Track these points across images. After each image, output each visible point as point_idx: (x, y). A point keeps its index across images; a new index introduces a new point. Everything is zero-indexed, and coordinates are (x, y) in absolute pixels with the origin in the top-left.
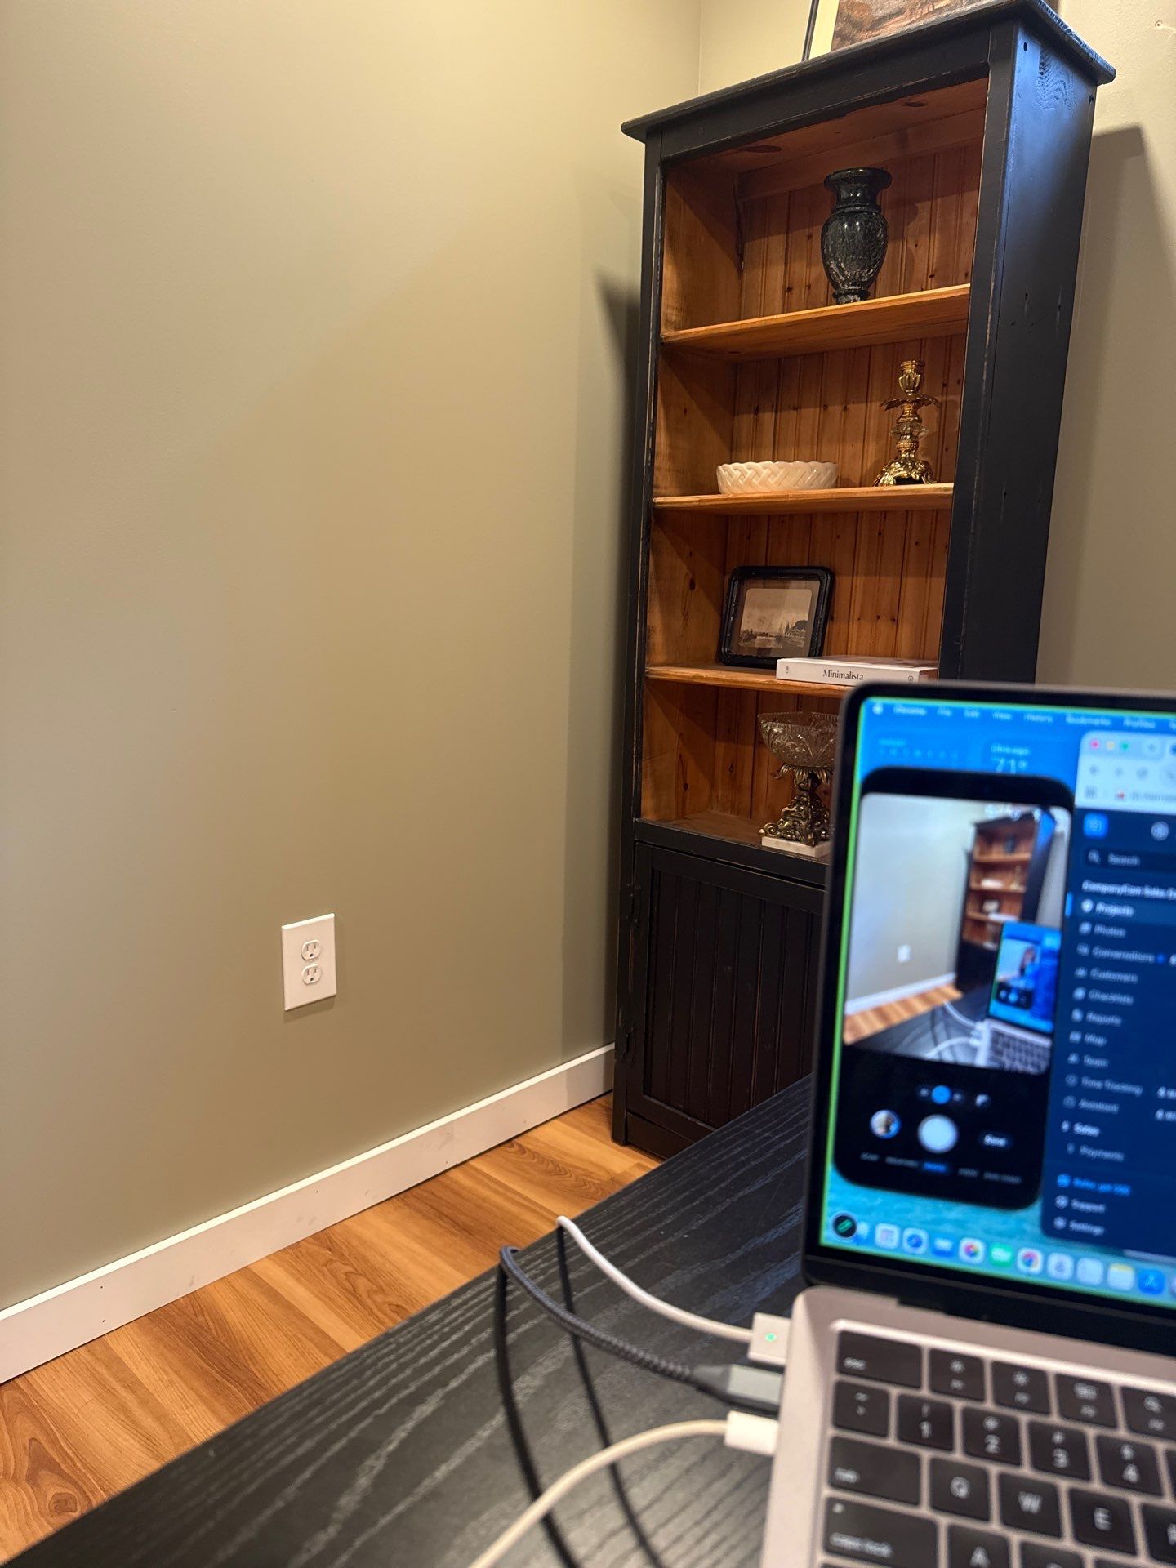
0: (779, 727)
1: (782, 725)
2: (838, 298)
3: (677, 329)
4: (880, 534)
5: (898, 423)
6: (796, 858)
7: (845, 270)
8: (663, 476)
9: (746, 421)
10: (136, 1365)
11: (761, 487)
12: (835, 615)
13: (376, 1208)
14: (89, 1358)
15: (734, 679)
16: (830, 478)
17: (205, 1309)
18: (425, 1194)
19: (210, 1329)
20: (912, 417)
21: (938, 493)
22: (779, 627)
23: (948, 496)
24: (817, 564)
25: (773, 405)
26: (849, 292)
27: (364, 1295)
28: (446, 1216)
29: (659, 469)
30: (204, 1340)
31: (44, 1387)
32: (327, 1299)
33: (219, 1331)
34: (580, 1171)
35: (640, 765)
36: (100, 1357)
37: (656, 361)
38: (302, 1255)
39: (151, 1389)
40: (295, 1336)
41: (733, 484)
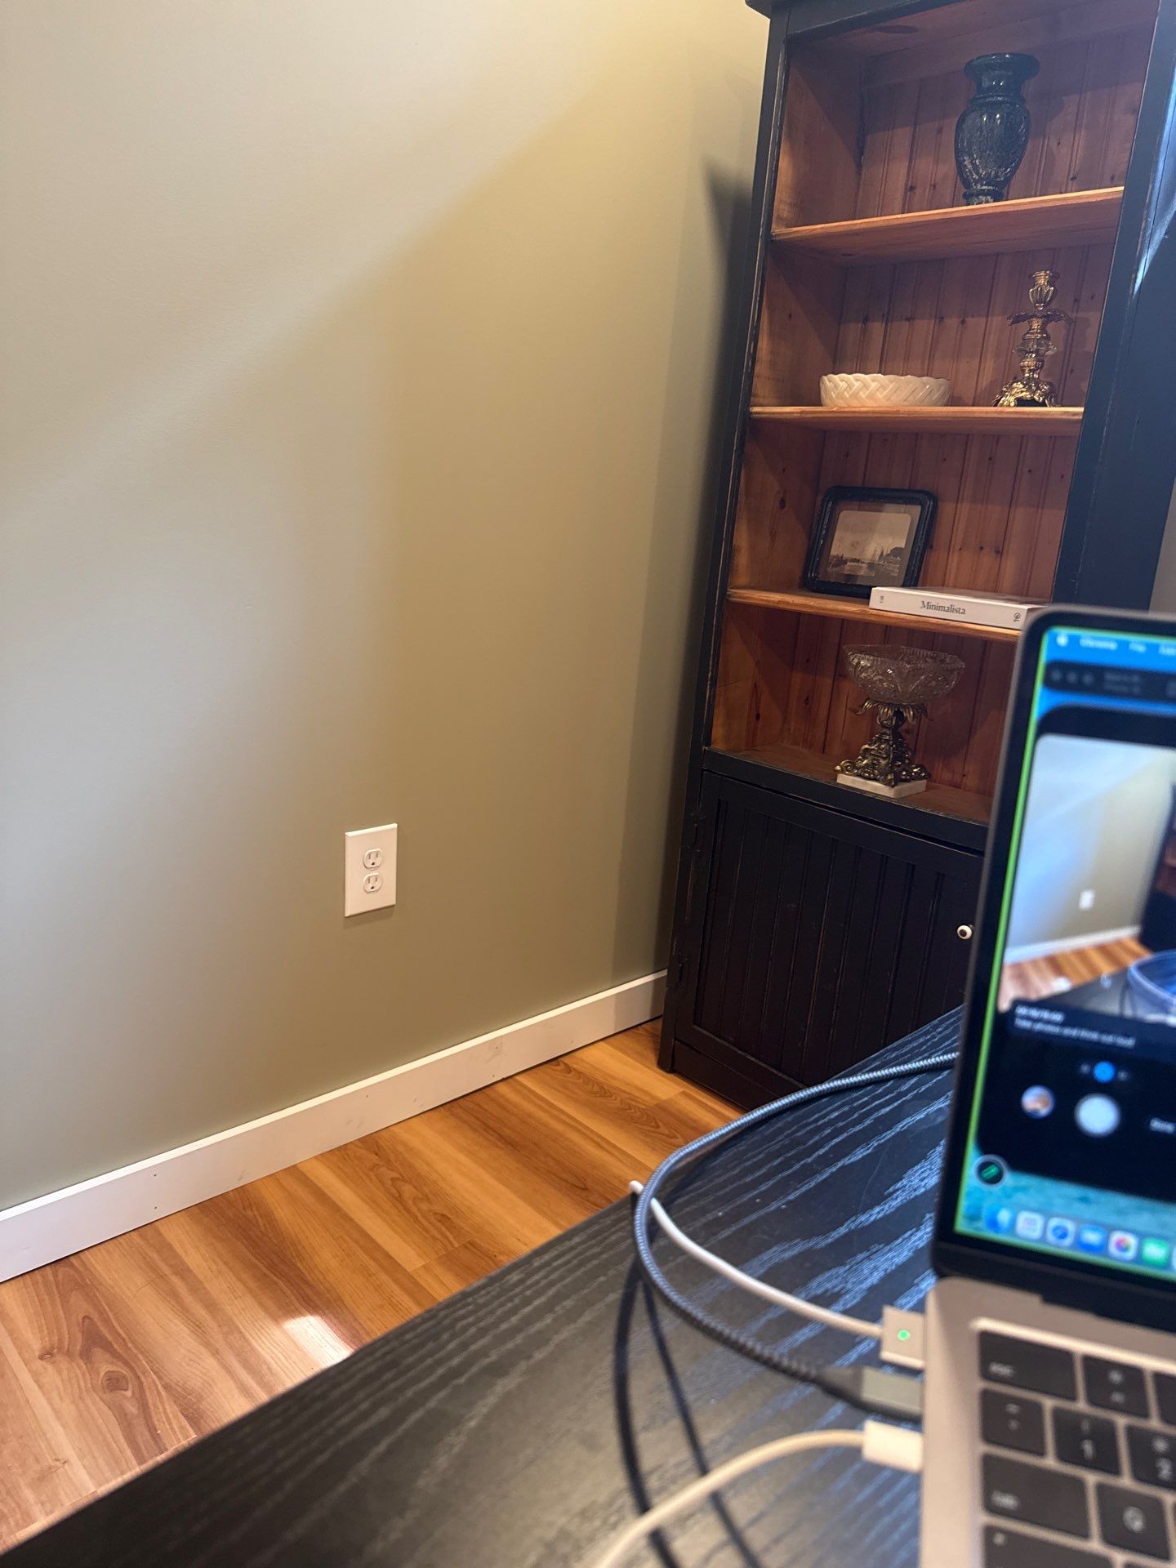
0: (868, 660)
1: (872, 658)
2: (968, 199)
3: (788, 226)
4: (990, 459)
5: (1024, 339)
6: (873, 799)
7: (979, 167)
8: (762, 385)
9: (852, 330)
10: (185, 1252)
11: (867, 401)
12: (934, 545)
13: (422, 1115)
14: (142, 1243)
15: (823, 606)
16: (943, 396)
17: (252, 1202)
18: (472, 1106)
19: (257, 1222)
20: (1039, 333)
21: (1064, 417)
22: (872, 553)
23: (1078, 421)
24: (918, 488)
25: (883, 316)
26: (982, 193)
27: (410, 1202)
28: (491, 1129)
29: (759, 376)
30: (251, 1233)
31: (99, 1268)
32: (373, 1203)
33: (268, 1226)
34: (627, 1096)
35: (714, 692)
36: (151, 1242)
37: (764, 260)
38: (349, 1157)
39: (201, 1277)
40: (342, 1237)
41: (837, 397)
